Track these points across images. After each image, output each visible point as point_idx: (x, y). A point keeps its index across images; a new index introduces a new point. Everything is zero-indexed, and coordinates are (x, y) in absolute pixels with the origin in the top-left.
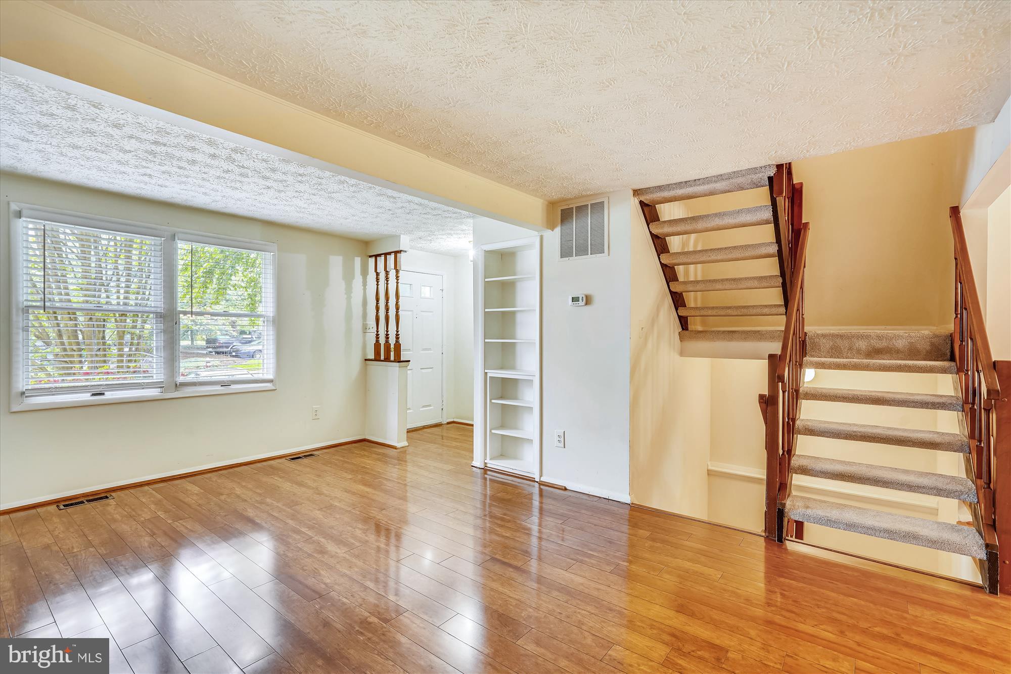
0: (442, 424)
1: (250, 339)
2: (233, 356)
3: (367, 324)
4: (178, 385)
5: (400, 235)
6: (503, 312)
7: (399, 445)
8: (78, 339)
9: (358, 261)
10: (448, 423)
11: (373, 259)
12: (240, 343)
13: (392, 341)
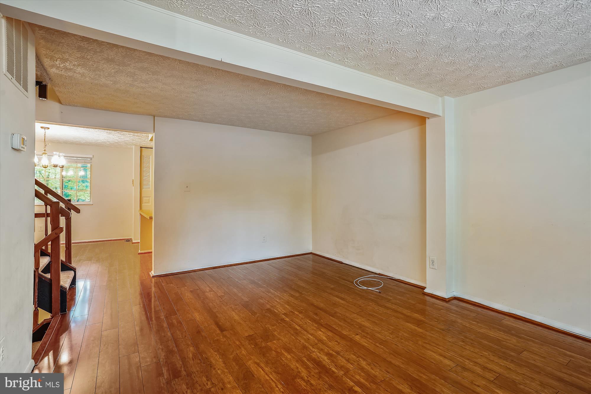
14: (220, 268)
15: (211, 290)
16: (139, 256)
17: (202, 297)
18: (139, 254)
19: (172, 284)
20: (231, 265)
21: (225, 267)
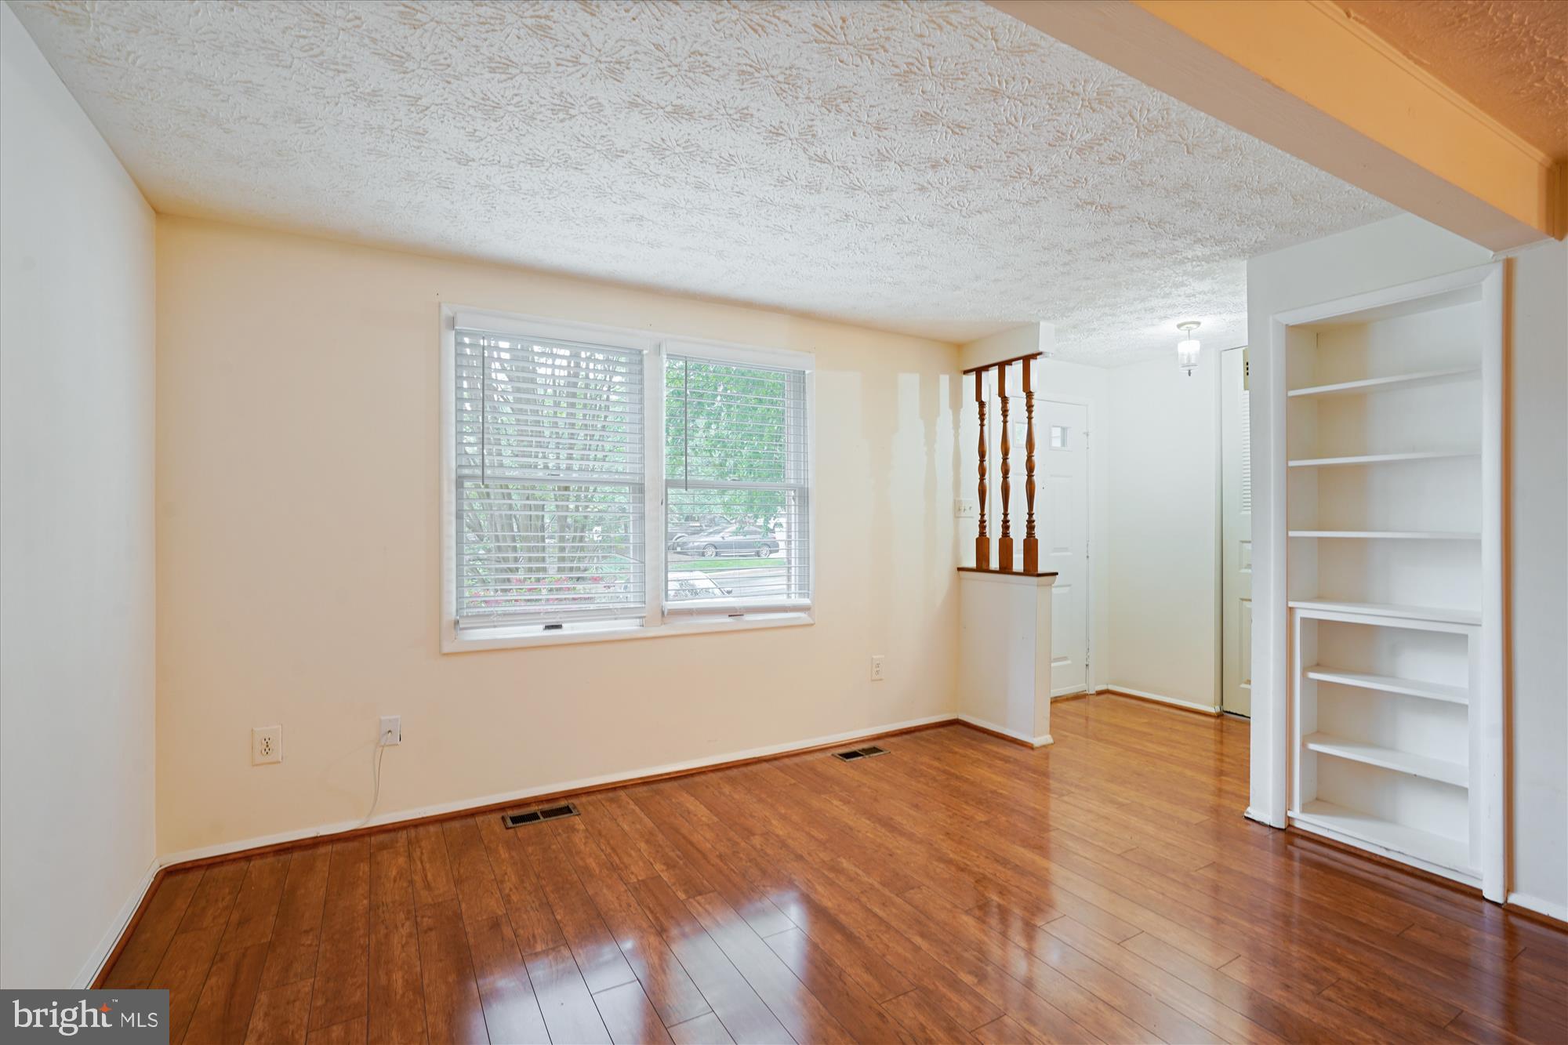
0: (1087, 694)
1: (699, 529)
2: (679, 553)
3: (960, 502)
4: (666, 613)
5: (1039, 324)
6: (1320, 468)
7: (1037, 741)
8: (513, 531)
9: (944, 380)
10: (1100, 693)
11: (973, 377)
12: (686, 533)
13: (1018, 534)
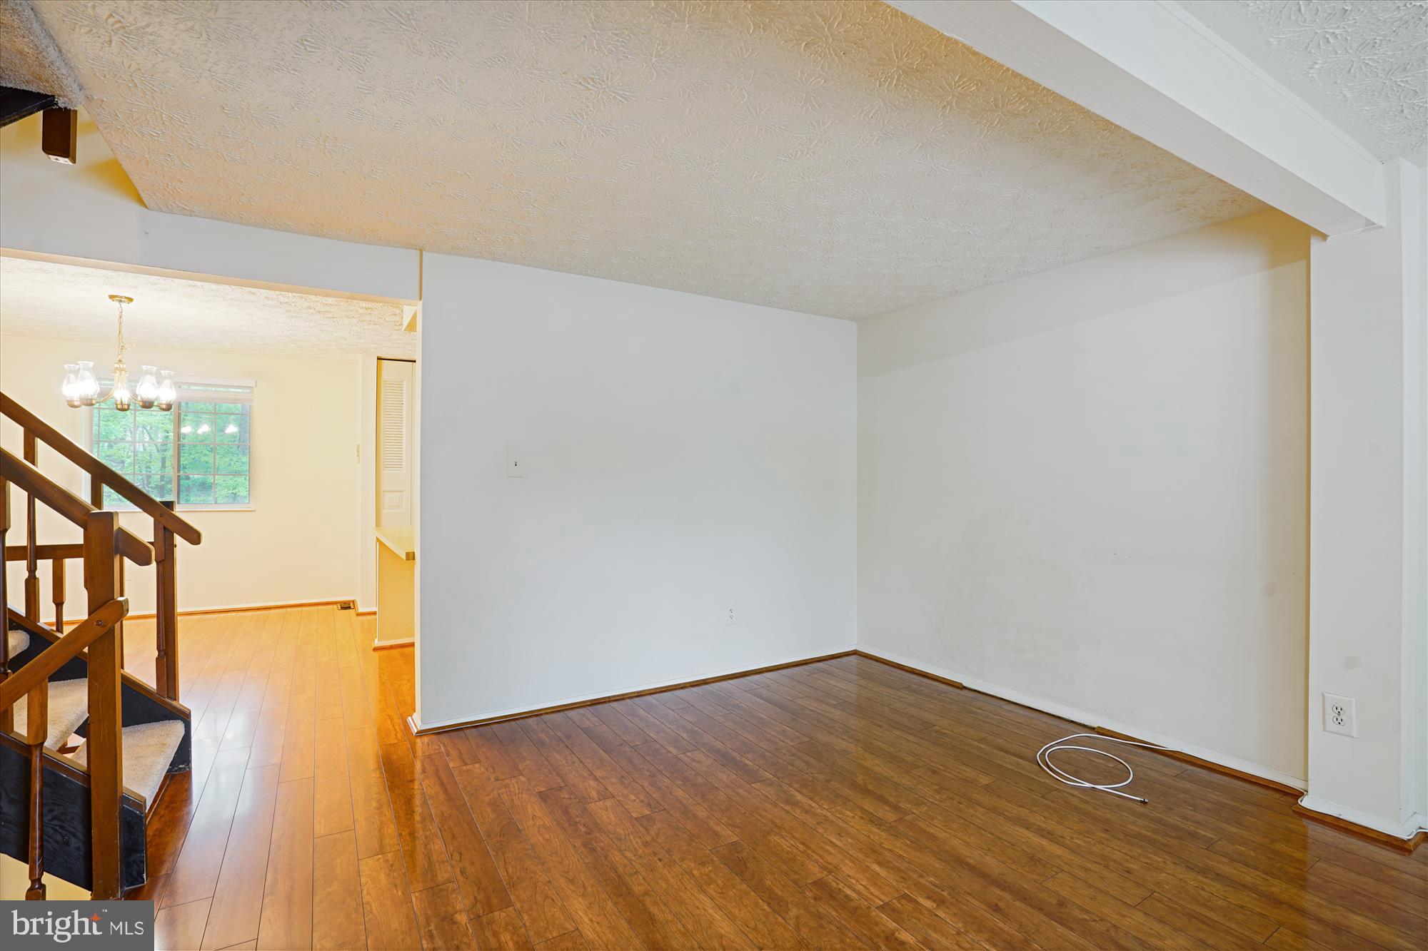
14: (609, 701)
15: (604, 795)
16: (376, 654)
17: (583, 821)
18: (375, 649)
19: (477, 765)
20: (640, 694)
21: (623, 699)
